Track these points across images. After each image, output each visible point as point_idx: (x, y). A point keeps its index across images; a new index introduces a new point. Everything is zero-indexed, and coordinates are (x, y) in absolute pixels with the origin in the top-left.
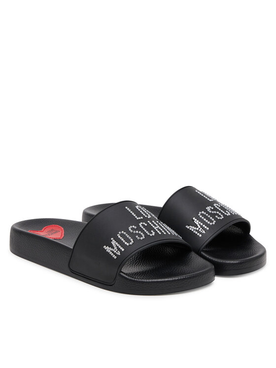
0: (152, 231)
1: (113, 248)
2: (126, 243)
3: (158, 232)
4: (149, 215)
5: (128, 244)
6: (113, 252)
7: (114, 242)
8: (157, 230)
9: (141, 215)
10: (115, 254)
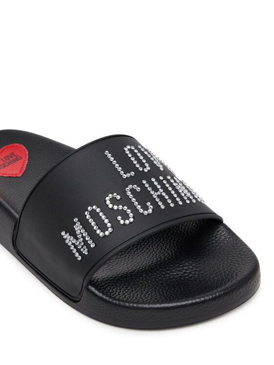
0: (149, 204)
1: (77, 239)
2: (98, 232)
3: (160, 203)
4: (147, 165)
5: (101, 234)
6: (76, 247)
7: (78, 227)
8: (158, 200)
9: (132, 168)
10: (78, 251)
